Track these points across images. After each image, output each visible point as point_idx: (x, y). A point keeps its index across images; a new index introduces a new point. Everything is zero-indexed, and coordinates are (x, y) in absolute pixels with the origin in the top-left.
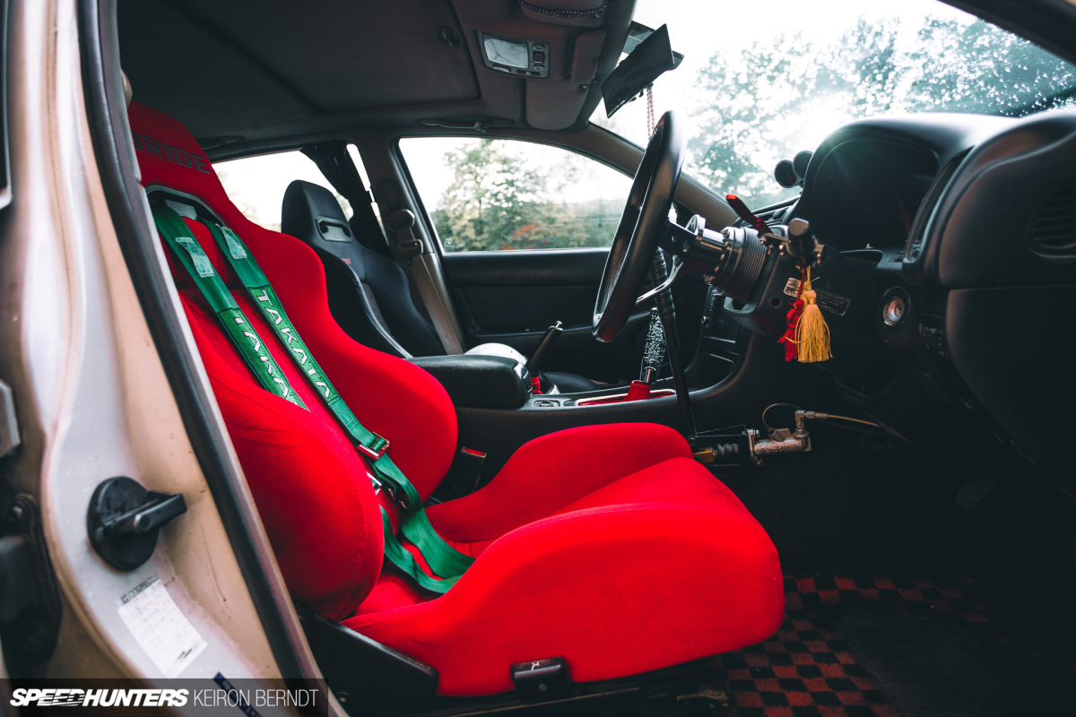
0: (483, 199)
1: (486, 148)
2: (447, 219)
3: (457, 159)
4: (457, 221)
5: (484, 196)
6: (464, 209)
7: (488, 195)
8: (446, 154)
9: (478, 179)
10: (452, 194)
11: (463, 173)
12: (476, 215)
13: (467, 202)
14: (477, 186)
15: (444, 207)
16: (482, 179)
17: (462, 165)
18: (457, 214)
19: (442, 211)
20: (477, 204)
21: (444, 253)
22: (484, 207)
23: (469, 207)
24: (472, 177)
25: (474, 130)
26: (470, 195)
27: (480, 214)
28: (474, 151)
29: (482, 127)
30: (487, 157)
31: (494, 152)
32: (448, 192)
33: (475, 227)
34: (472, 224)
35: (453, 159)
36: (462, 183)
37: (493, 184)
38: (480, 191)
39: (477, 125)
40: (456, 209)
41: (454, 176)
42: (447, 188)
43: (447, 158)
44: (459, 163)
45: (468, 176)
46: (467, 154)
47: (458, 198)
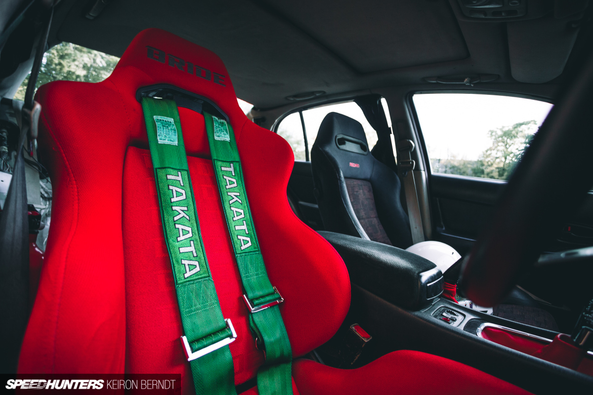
0: (508, 157)
1: (516, 129)
2: (483, 165)
3: (496, 134)
4: (488, 167)
5: (509, 155)
6: (494, 162)
7: (512, 155)
8: (490, 131)
9: (507, 146)
10: (489, 152)
11: (499, 142)
12: (501, 165)
13: (497, 158)
14: (505, 150)
15: (482, 159)
16: (510, 146)
17: (499, 137)
18: (490, 163)
19: (481, 161)
20: (503, 159)
21: (433, 173)
22: (507, 161)
23: (498, 160)
24: (503, 144)
25: (464, 84)
26: (500, 154)
27: (504, 165)
28: (508, 131)
29: (470, 82)
30: (516, 135)
31: (521, 131)
32: (487, 151)
33: (499, 172)
34: (497, 170)
35: (494, 134)
36: (496, 147)
37: (517, 149)
38: (507, 153)
39: (466, 80)
40: (489, 161)
41: (492, 143)
42: (486, 149)
43: (490, 133)
44: (497, 136)
45: (500, 144)
46: (502, 131)
47: (492, 155)
